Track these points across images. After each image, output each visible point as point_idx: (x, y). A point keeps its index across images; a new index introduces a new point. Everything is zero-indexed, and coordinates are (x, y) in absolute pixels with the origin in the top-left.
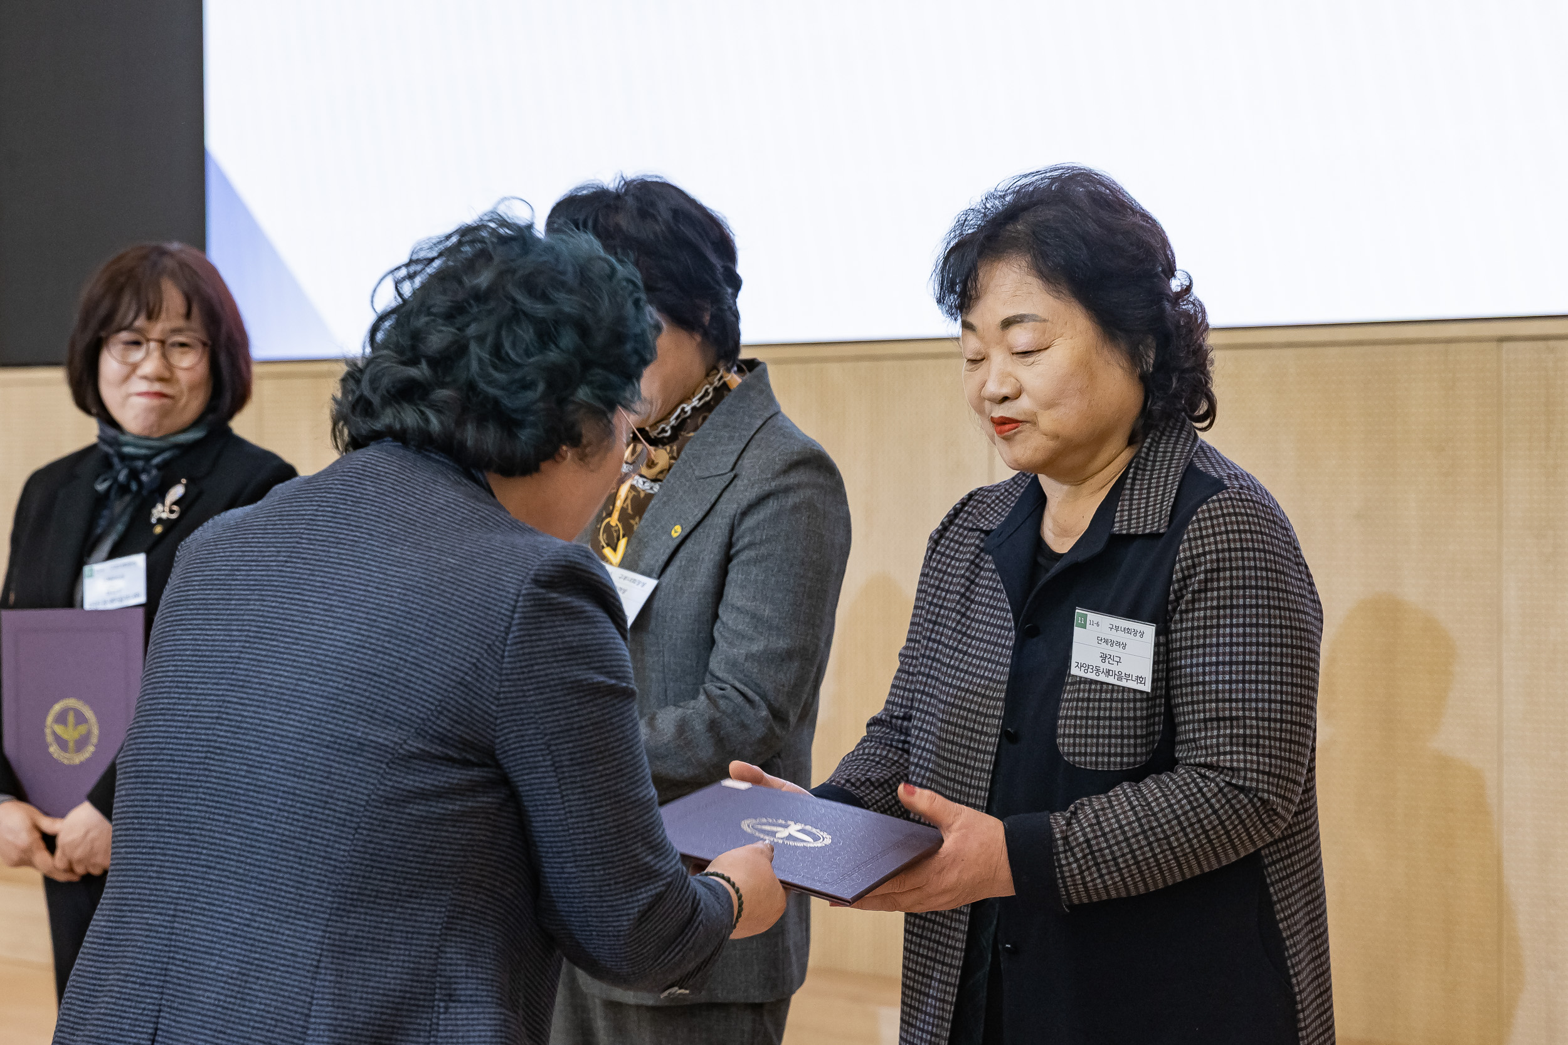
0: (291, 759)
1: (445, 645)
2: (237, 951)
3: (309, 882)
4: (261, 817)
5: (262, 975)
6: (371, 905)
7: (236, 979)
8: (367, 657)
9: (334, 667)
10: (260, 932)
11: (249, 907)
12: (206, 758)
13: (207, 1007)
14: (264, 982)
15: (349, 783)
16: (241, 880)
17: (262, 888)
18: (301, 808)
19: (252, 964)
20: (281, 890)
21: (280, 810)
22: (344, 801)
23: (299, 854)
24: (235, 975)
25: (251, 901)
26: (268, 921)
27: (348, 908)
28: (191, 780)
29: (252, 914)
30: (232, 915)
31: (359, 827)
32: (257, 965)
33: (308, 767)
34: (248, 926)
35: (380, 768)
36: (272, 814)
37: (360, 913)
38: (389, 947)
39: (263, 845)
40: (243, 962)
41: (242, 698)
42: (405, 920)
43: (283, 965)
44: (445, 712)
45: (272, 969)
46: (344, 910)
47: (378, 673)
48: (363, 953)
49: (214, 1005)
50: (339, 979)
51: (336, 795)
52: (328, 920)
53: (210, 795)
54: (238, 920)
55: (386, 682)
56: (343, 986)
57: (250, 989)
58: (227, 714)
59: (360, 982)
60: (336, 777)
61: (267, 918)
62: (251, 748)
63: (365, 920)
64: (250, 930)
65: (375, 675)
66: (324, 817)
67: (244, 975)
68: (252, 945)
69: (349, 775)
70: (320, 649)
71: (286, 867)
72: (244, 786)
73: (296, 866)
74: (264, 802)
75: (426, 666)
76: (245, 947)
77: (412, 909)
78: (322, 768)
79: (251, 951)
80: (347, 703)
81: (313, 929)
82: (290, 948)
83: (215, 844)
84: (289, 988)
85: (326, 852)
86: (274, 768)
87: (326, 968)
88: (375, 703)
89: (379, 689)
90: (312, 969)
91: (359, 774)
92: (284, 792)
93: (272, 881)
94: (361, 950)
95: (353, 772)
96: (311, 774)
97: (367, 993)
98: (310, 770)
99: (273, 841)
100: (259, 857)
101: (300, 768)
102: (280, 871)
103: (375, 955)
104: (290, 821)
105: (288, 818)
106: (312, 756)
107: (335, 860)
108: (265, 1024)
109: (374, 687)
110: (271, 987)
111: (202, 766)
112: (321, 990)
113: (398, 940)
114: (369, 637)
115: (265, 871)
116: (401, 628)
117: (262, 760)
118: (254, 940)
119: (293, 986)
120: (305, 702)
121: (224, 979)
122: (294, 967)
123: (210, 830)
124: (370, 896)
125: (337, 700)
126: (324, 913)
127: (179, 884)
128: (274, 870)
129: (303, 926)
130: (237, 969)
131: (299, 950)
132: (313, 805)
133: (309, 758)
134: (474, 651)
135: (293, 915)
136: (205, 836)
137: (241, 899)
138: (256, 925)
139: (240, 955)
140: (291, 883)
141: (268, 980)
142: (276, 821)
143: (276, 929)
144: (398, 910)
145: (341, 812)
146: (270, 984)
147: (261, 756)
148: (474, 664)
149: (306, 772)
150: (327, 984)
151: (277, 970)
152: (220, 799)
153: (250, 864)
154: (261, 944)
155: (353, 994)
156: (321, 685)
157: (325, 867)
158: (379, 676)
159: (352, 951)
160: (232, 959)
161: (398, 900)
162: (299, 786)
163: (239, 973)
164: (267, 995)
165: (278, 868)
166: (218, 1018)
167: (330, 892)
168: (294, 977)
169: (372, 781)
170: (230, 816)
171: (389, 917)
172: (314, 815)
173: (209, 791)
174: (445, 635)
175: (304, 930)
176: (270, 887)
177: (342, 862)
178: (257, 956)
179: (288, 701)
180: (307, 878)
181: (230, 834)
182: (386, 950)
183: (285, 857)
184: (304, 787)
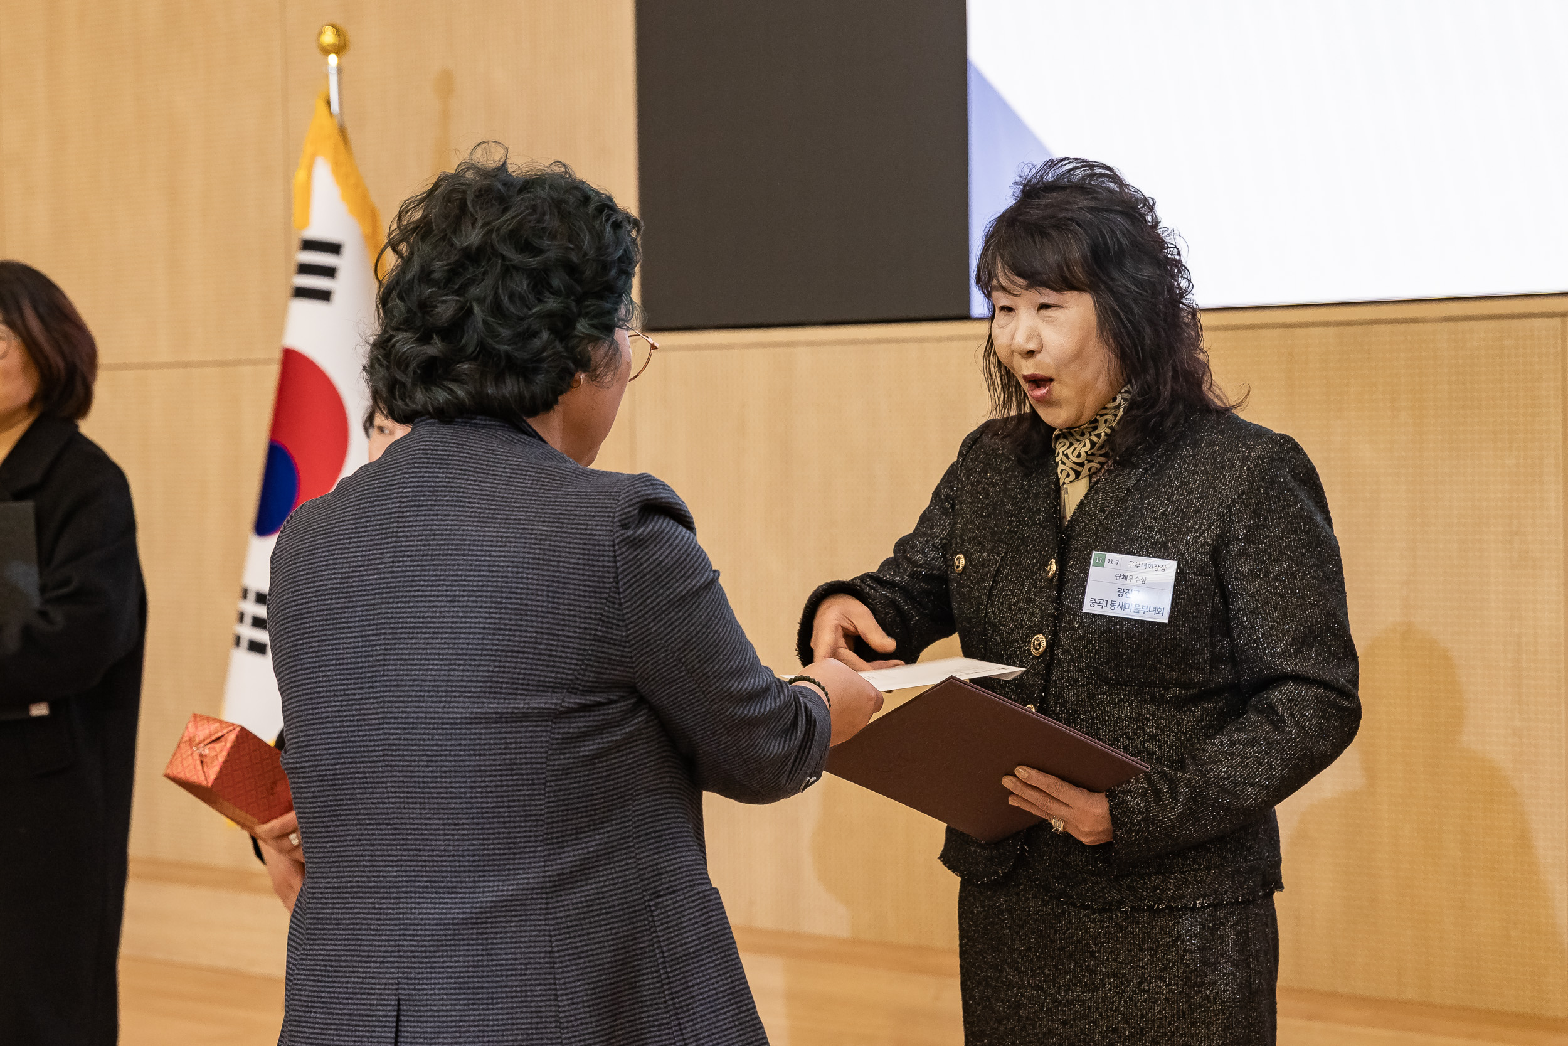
0: (468, 742)
1: (570, 610)
3: (518, 840)
4: (456, 798)
8: (507, 638)
9: (479, 652)
12: (384, 755)
13: (458, 970)
15: (526, 747)
18: (491, 781)
21: (471, 787)
22: (526, 764)
23: (502, 820)
28: (377, 777)
30: (456, 887)
31: (547, 782)
33: (485, 744)
35: (547, 726)
36: (465, 793)
39: (465, 821)
41: (400, 696)
44: (589, 668)
47: (521, 649)
49: (464, 967)
51: (518, 761)
53: (399, 787)
55: (531, 656)
58: (391, 713)
60: (513, 746)
62: (424, 740)
65: (519, 652)
66: (515, 782)
69: (523, 740)
70: (459, 638)
72: (430, 774)
74: (454, 785)
75: (560, 633)
78: (498, 741)
80: (502, 683)
83: (418, 829)
85: (525, 811)
86: (453, 753)
88: (527, 677)
89: (526, 663)
91: (532, 737)
92: (470, 771)
95: (526, 737)
96: (490, 749)
98: (487, 747)
99: (476, 816)
101: (477, 747)
102: (488, 839)
104: (484, 795)
105: (482, 792)
106: (486, 734)
107: (535, 815)
109: (522, 663)
111: (383, 764)
114: (501, 618)
116: (526, 605)
117: (438, 748)
120: (463, 689)
123: (409, 818)
125: (492, 682)
127: (396, 869)
128: (484, 839)
132: (501, 776)
133: (483, 737)
134: (596, 608)
136: (406, 824)
137: (460, 872)
140: (503, 846)
145: (528, 774)
147: (437, 745)
148: (600, 620)
149: (484, 750)
152: (410, 790)
156: (473, 671)
157: (528, 824)
158: (524, 653)
162: (482, 763)
164: (510, 945)
166: (473, 977)
169: (544, 739)
170: (425, 803)
172: (504, 783)
173: (397, 784)
174: (566, 602)
175: (526, 881)
177: (541, 815)
179: (446, 691)
180: (515, 838)
181: (429, 819)
183: (489, 826)
184: (487, 763)
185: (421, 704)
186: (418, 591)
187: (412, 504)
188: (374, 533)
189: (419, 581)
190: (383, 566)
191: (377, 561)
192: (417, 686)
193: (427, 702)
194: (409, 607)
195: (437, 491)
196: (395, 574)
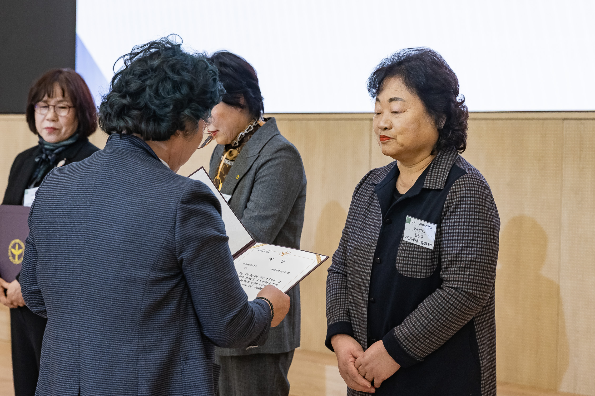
2: (106, 358)
5: (118, 366)
6: (153, 334)
7: (108, 368)
10: (114, 350)
11: (108, 341)
13: (98, 380)
14: (119, 368)
16: (103, 332)
17: (112, 334)
19: (113, 362)
20: (119, 334)
24: (107, 367)
25: (108, 339)
26: (116, 346)
27: (144, 336)
29: (109, 344)
31: (141, 308)
32: (115, 362)
34: (109, 348)
37: (149, 337)
38: (162, 347)
40: (109, 362)
42: (166, 336)
43: (125, 361)
44: (160, 260)
45: (121, 363)
46: (143, 337)
48: (153, 351)
49: (101, 379)
50: (146, 363)
52: (138, 342)
54: (104, 347)
56: (149, 365)
57: (114, 371)
59: (154, 362)
61: (115, 344)
63: (151, 339)
64: (110, 350)
67: (111, 366)
68: (112, 355)
71: (119, 325)
73: (123, 325)
76: (109, 356)
77: (168, 331)
79: (112, 357)
81: (133, 346)
82: (126, 354)
84: (129, 369)
87: (141, 360)
90: (136, 361)
93: (115, 331)
94: (152, 350)
97: (157, 366)
100: (108, 323)
102: (117, 327)
103: (157, 351)
108: (122, 383)
110: (122, 369)
112: (141, 368)
113: (165, 343)
115: (112, 328)
118: (112, 353)
119: (130, 368)
121: (103, 369)
122: (129, 361)
124: (151, 330)
126: (136, 340)
128: (115, 327)
129: (130, 346)
130: (108, 365)
131: (130, 355)
132: (124, 303)
134: (164, 235)
135: (125, 342)
138: (112, 348)
139: (107, 359)
141: (120, 367)
142: (112, 310)
143: (120, 348)
144: (163, 333)
146: (121, 368)
148: (165, 239)
150: (142, 365)
151: (123, 363)
153: (106, 326)
154: (115, 354)
155: (152, 367)
159: (149, 351)
160: (105, 361)
161: (161, 329)
163: (109, 366)
164: (121, 373)
165: (116, 326)
166: (104, 384)
167: (137, 332)
168: (130, 365)
171: (160, 336)
176: (115, 333)
177: (138, 322)
178: (114, 359)
182: (161, 348)
185: (97, 268)
186: (98, 220)
187: (100, 181)
188: (84, 192)
189: (99, 215)
190: (86, 206)
191: (84, 204)
192: (96, 260)
193: (99, 268)
194: (94, 226)
195: (111, 178)
196: (90, 211)
